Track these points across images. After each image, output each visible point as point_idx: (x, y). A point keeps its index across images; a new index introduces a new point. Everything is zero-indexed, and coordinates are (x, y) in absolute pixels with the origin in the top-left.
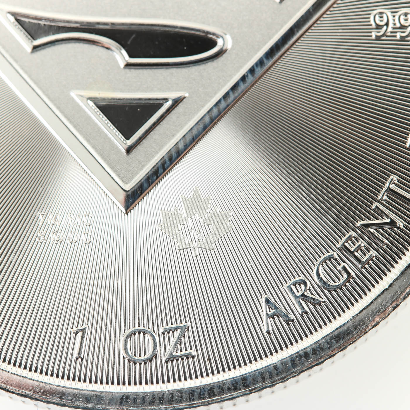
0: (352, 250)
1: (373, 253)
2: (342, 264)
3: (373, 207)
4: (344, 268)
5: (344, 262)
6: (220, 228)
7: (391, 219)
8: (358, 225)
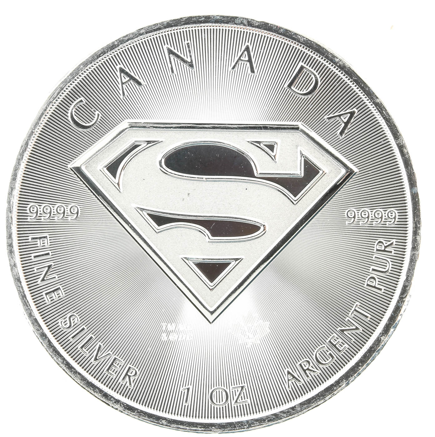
0: (335, 344)
1: (346, 345)
2: (330, 352)
3: (346, 320)
4: (330, 354)
5: (330, 350)
6: (263, 332)
7: (356, 326)
8: (338, 329)
